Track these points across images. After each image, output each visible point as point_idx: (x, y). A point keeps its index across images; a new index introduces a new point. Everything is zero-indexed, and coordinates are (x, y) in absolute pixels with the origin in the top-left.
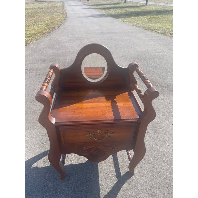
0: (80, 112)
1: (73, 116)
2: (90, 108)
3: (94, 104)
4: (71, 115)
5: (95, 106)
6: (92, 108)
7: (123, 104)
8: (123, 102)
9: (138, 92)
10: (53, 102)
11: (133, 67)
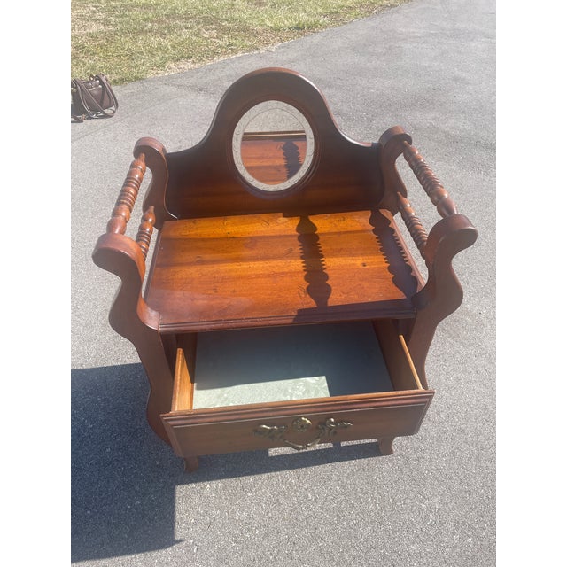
0: (234, 291)
1: (212, 303)
2: (263, 276)
3: (274, 263)
4: (205, 302)
5: (276, 270)
6: (269, 276)
7: (362, 262)
8: (362, 255)
9: (410, 223)
10: (148, 269)
11: (396, 142)
